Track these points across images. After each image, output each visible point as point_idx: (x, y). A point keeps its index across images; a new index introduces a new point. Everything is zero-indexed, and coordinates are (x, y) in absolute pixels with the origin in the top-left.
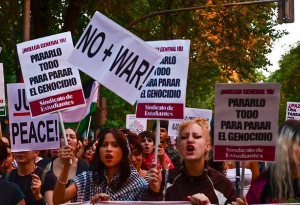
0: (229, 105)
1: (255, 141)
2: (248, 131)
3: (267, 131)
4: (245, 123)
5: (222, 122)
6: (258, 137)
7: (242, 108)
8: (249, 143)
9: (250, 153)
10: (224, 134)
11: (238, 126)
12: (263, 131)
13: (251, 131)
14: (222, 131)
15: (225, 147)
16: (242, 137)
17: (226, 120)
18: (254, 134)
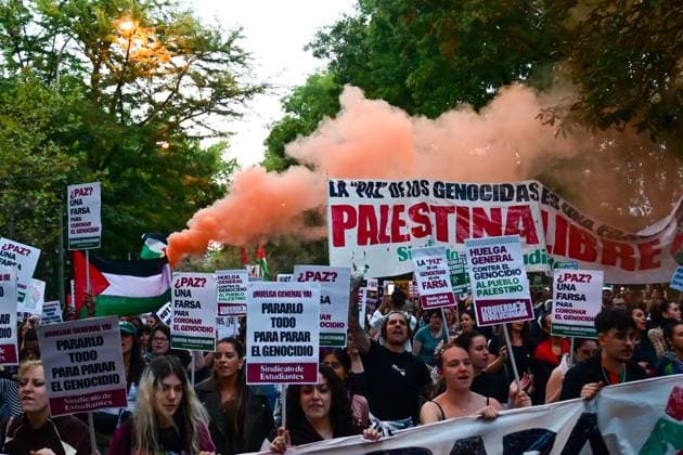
0: (59, 349)
1: (98, 386)
2: (88, 376)
3: (112, 373)
4: (83, 367)
5: (54, 370)
6: (102, 381)
7: (75, 351)
8: (92, 389)
9: (95, 401)
10: (58, 383)
11: (75, 371)
12: (106, 373)
13: (92, 375)
14: (55, 380)
15: (63, 398)
16: (81, 384)
17: (58, 367)
18: (95, 378)
